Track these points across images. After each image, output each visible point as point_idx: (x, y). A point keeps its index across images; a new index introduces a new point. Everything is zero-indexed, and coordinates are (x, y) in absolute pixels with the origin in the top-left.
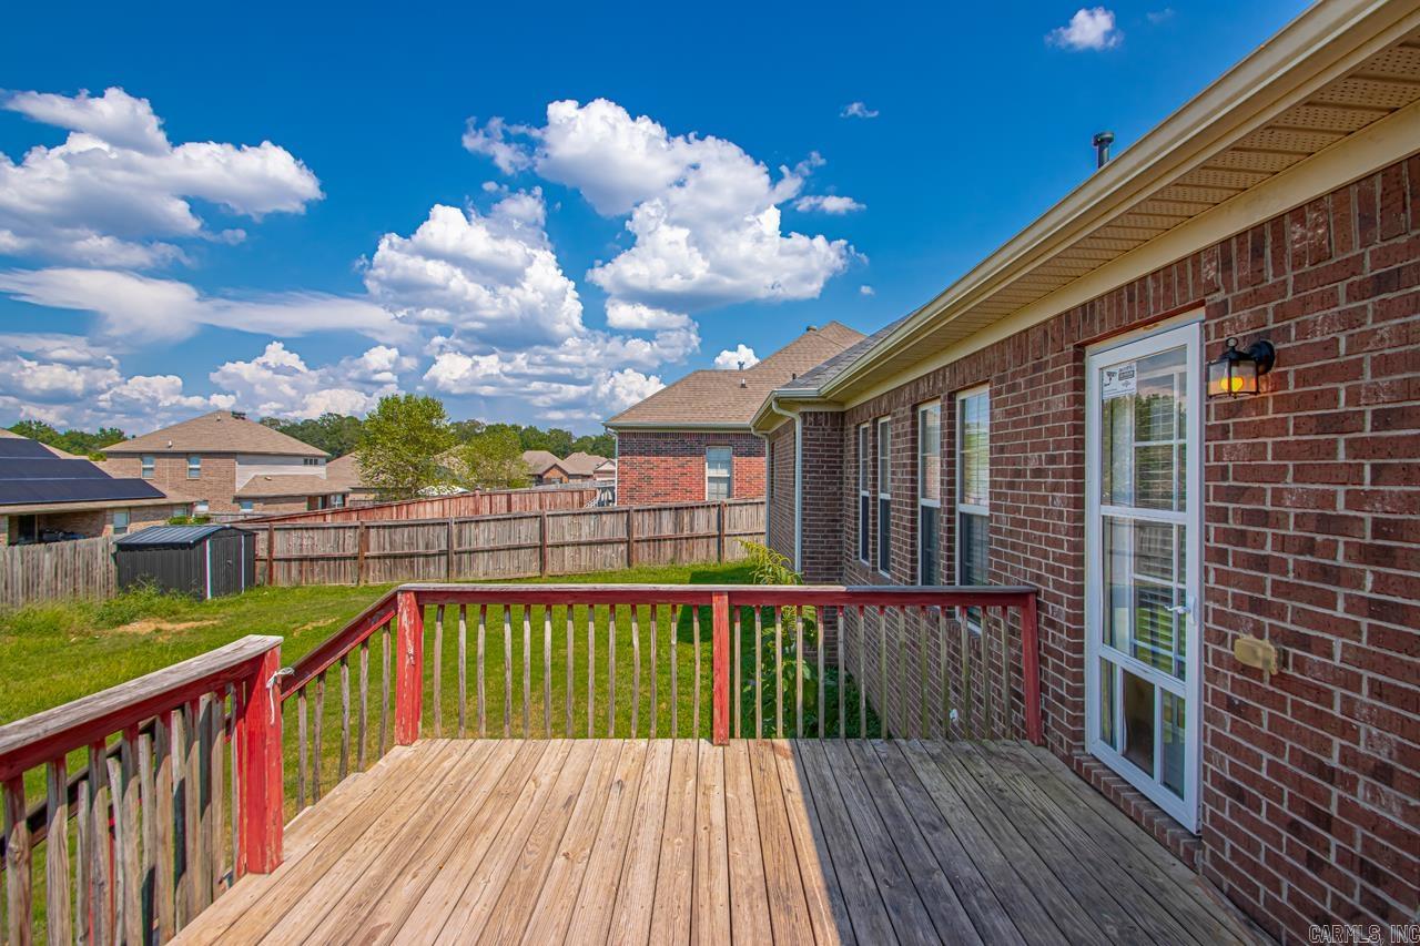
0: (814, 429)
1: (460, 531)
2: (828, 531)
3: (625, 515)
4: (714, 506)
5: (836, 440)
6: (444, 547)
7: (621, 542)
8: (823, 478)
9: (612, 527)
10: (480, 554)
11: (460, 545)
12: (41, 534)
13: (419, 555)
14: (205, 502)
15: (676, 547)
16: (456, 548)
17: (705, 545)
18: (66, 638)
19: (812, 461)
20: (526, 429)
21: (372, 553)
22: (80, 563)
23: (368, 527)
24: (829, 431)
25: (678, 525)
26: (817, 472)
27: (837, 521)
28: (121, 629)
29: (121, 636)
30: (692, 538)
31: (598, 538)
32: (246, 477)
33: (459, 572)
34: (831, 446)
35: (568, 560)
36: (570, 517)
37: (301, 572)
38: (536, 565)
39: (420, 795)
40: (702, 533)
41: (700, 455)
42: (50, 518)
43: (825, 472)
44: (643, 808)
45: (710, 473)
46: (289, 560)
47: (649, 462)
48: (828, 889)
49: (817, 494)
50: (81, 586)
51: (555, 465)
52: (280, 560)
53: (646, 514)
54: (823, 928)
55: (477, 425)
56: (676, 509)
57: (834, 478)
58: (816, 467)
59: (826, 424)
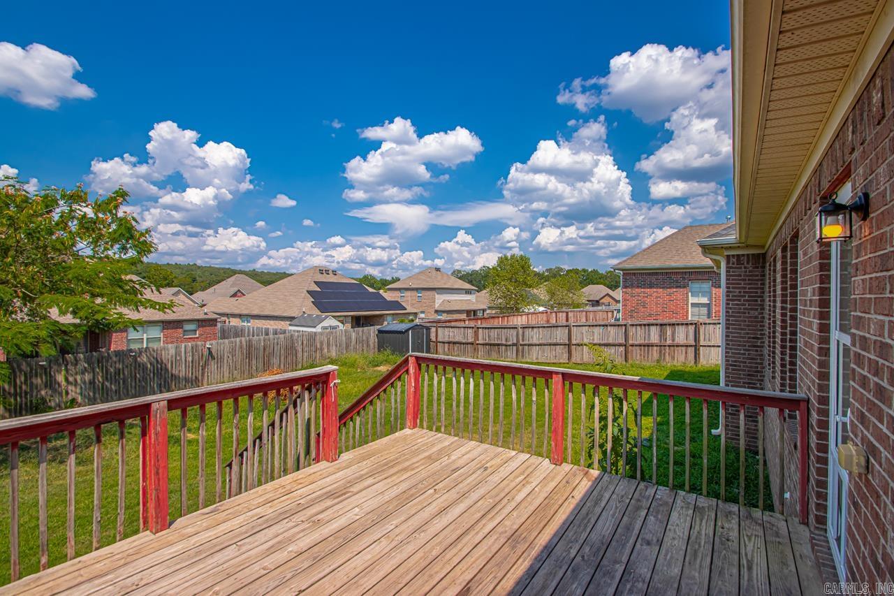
0: (736, 268)
1: (523, 333)
2: (749, 346)
3: (624, 327)
4: (691, 324)
5: (757, 276)
6: (515, 341)
7: (620, 345)
8: (745, 305)
9: (614, 335)
10: (534, 347)
11: (523, 340)
12: (363, 324)
13: (502, 345)
14: (422, 312)
15: (660, 352)
16: (521, 342)
17: (684, 352)
18: (357, 370)
19: (735, 292)
20: (591, 271)
21: (480, 341)
22: (364, 338)
23: (478, 328)
24: (751, 269)
25: (662, 335)
26: (739, 300)
27: (758, 338)
28: (376, 369)
29: (375, 371)
30: (673, 346)
31: (605, 342)
32: (440, 300)
33: (523, 356)
34: (752, 280)
35: (585, 355)
36: (587, 327)
37: (449, 349)
38: (566, 356)
39: (400, 450)
40: (681, 343)
41: (684, 287)
42: (366, 317)
43: (748, 300)
44: (486, 482)
45: (692, 300)
46: (444, 343)
47: (644, 293)
48: (545, 547)
49: (740, 317)
50: (365, 348)
51: (608, 295)
52: (440, 342)
53: (638, 328)
54: (524, 561)
55: (561, 269)
56: (661, 325)
57: (756, 305)
58: (739, 296)
59: (748, 263)
